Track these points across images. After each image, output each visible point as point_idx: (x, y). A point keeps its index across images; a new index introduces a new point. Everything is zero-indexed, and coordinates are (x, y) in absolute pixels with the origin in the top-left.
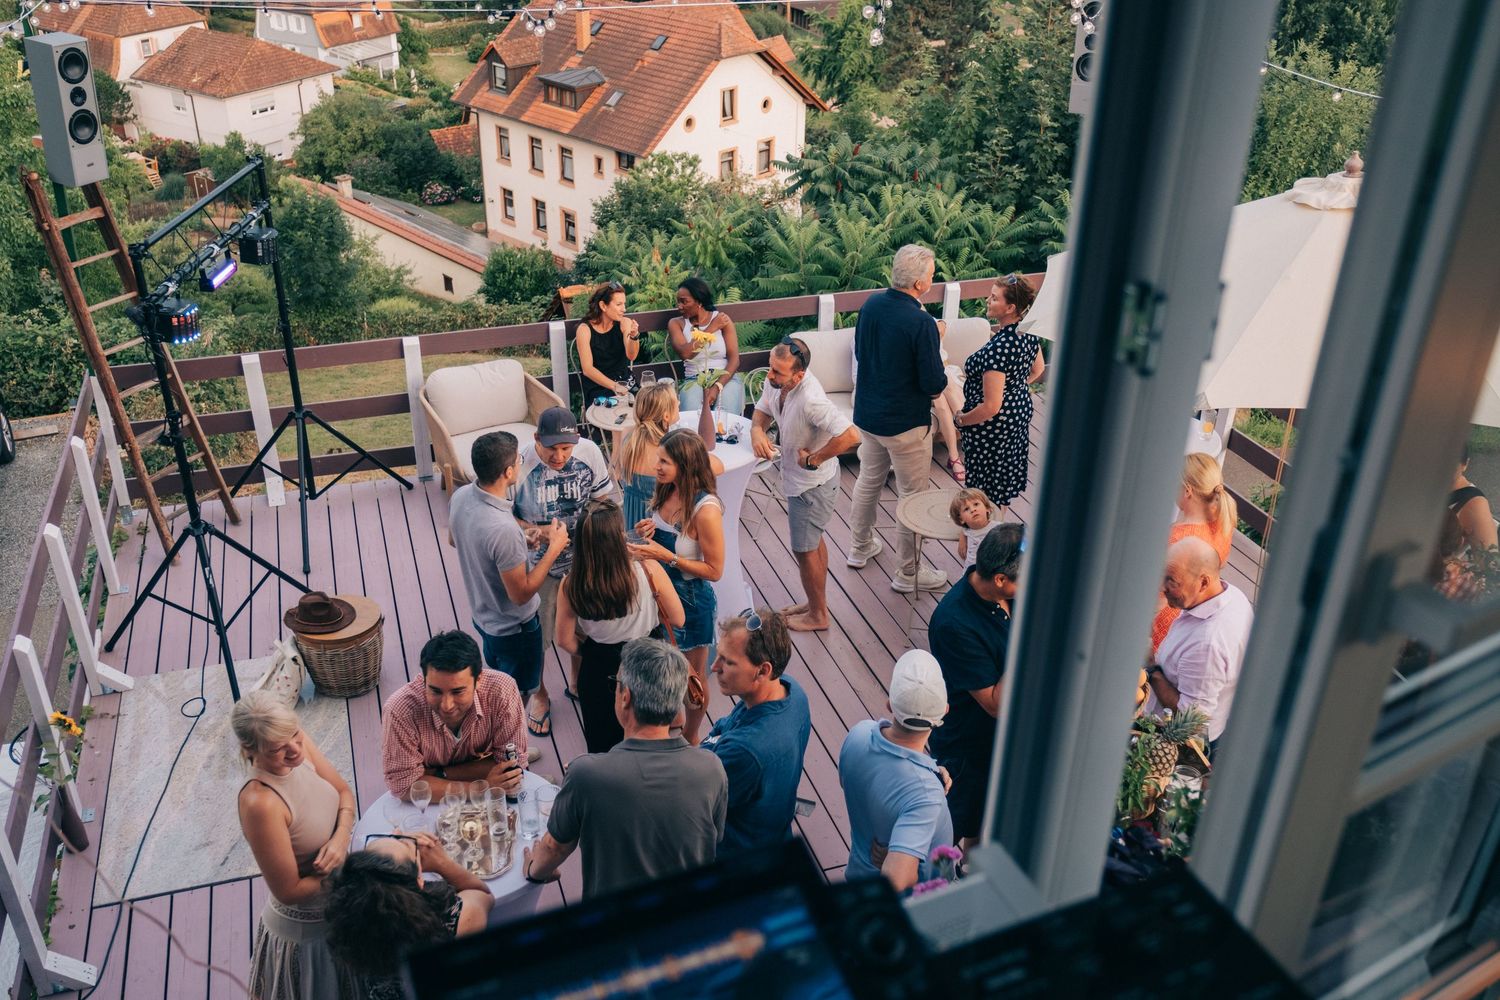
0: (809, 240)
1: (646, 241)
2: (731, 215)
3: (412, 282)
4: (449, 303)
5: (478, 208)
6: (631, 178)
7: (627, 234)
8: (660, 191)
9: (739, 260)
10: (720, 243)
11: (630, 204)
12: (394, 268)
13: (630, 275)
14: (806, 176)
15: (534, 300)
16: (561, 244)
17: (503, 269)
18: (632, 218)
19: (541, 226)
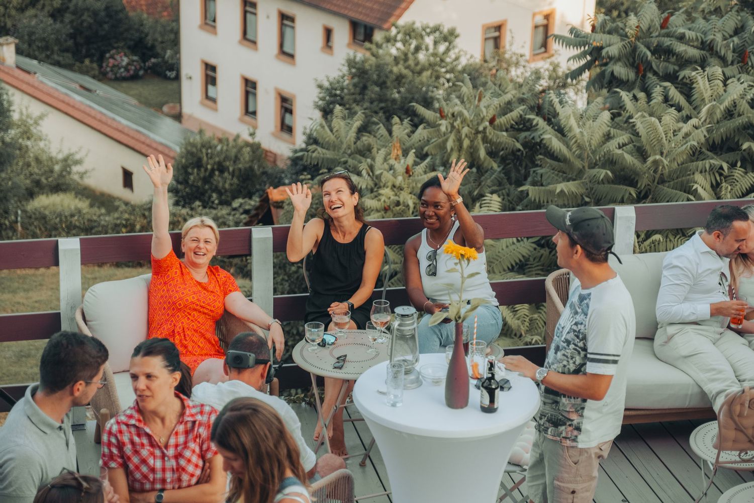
0: (597, 137)
1: (383, 131)
2: (496, 102)
3: (82, 175)
4: (127, 204)
5: (172, 86)
6: (368, 54)
7: (357, 123)
8: (405, 72)
9: (503, 161)
10: (480, 136)
11: (365, 88)
12: (60, 157)
13: (359, 174)
14: (596, 53)
15: (236, 204)
16: (274, 135)
17: (198, 164)
18: (367, 104)
19: (249, 112)
